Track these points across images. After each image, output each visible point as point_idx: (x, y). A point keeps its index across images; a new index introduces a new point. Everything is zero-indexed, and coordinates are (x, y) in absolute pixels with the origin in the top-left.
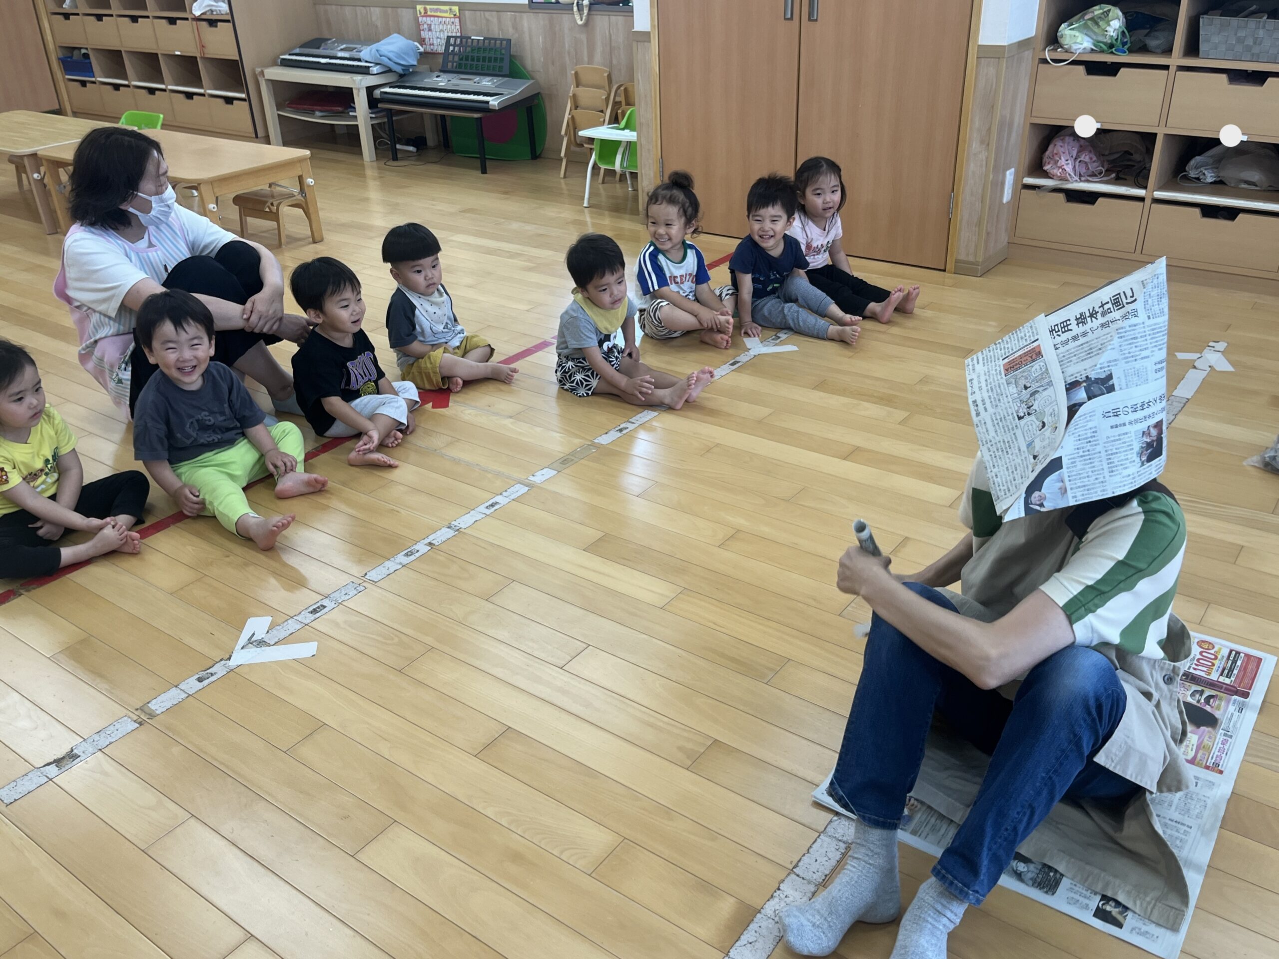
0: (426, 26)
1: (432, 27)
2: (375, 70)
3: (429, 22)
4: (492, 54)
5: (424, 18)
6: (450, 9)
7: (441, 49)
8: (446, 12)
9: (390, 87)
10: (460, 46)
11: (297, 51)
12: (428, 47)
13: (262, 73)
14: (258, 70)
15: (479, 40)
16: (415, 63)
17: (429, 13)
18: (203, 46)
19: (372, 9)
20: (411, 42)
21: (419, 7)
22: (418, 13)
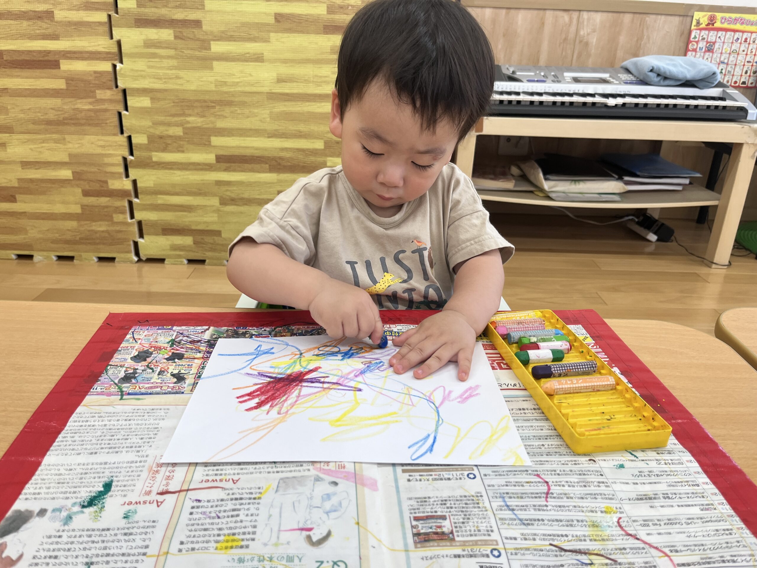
0: (702, 44)
1: (717, 46)
3: (712, 39)
5: (703, 33)
8: (754, 23)
17: (718, 25)
19: (585, 15)
21: (697, 15)
22: (694, 23)
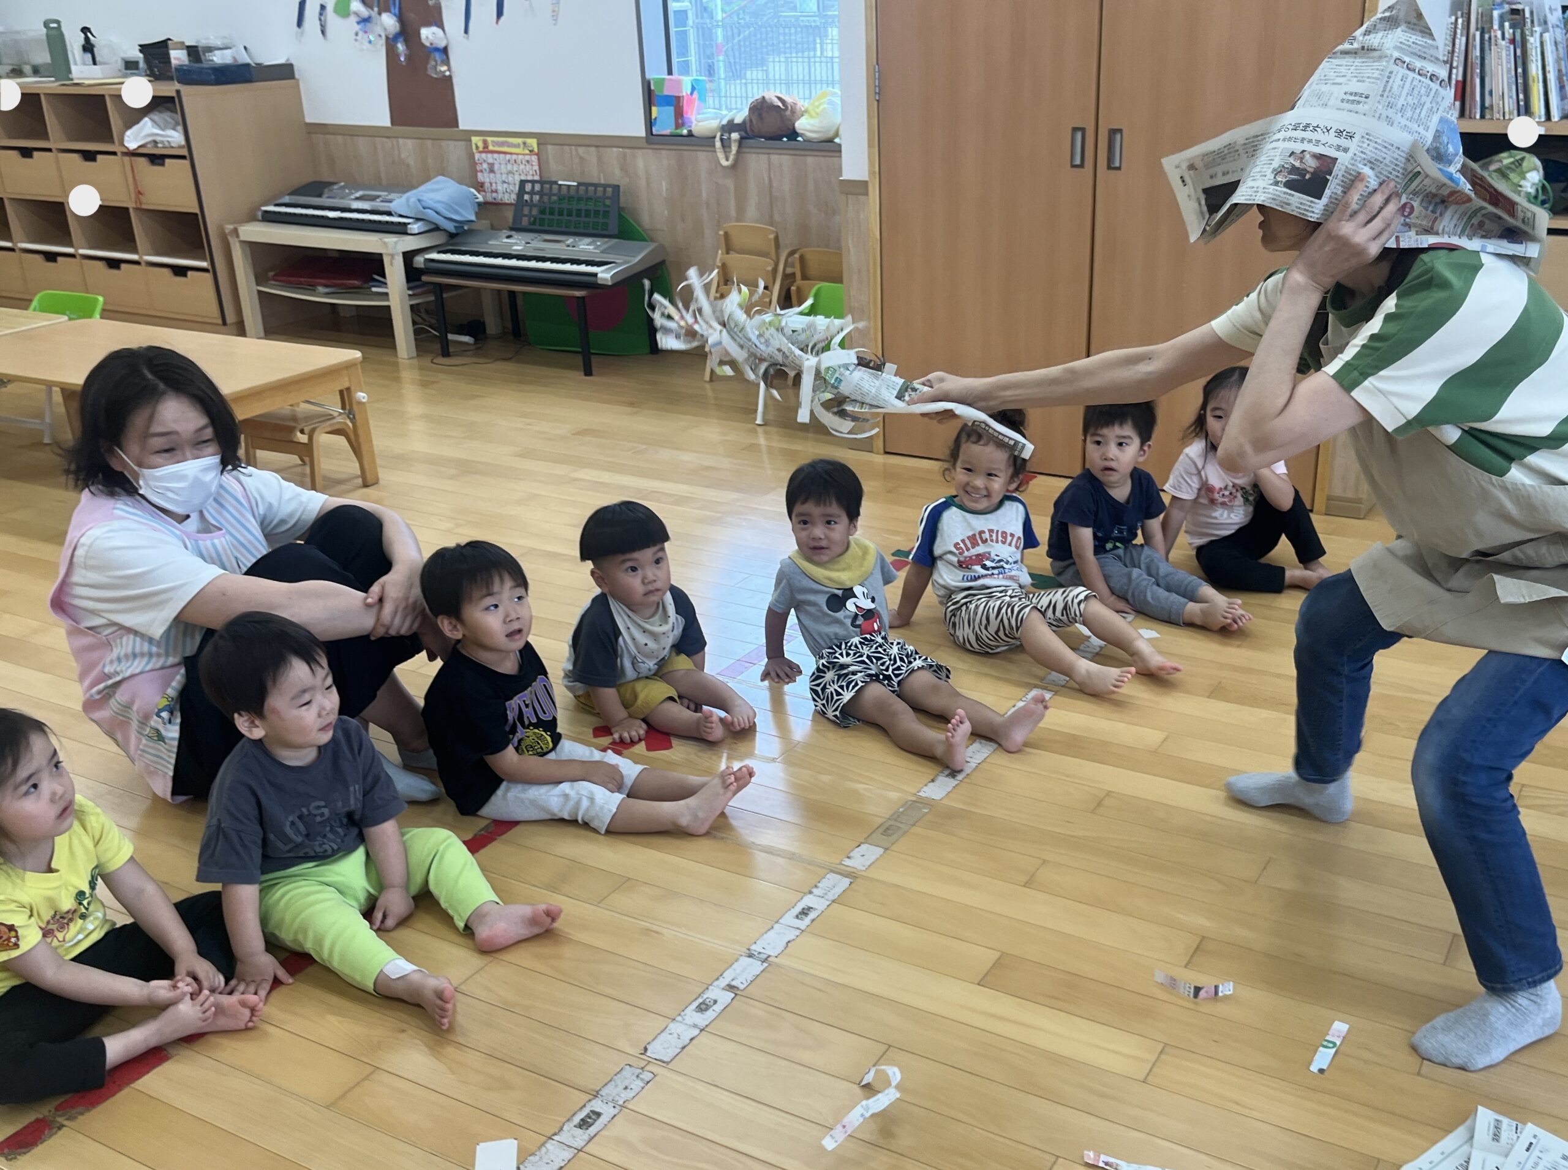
0: (485, 166)
1: (496, 167)
2: (415, 228)
3: (490, 161)
4: (591, 206)
5: (484, 155)
6: (524, 143)
7: (511, 198)
8: (517, 146)
9: (439, 252)
10: (541, 193)
11: (287, 199)
12: (489, 195)
13: (235, 232)
14: (230, 227)
15: (569, 186)
16: (473, 218)
17: (491, 148)
18: (140, 193)
19: (401, 141)
20: (464, 187)
21: (475, 139)
22: (474, 147)
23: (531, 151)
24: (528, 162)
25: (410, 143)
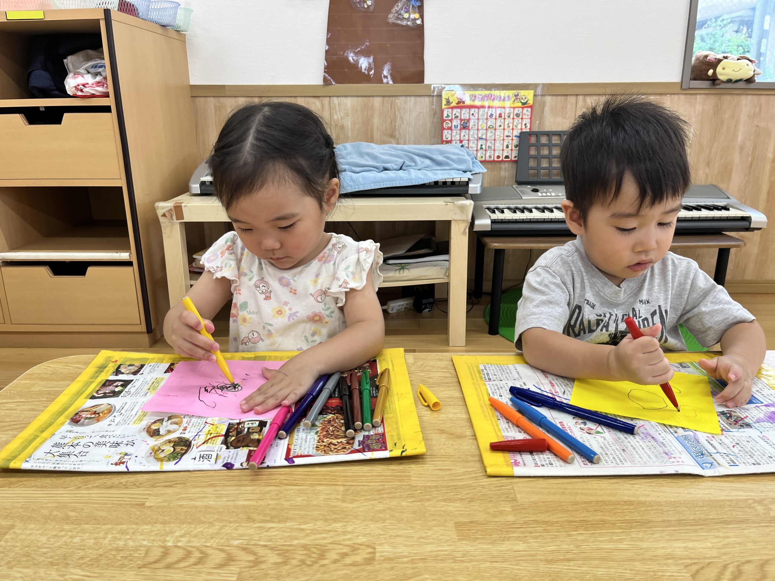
0: (456, 122)
1: (471, 123)
3: (465, 117)
5: (455, 111)
6: (516, 96)
8: (506, 99)
17: (468, 103)
21: (446, 94)
22: (444, 102)
23: (523, 104)
24: (518, 115)
25: (349, 102)
